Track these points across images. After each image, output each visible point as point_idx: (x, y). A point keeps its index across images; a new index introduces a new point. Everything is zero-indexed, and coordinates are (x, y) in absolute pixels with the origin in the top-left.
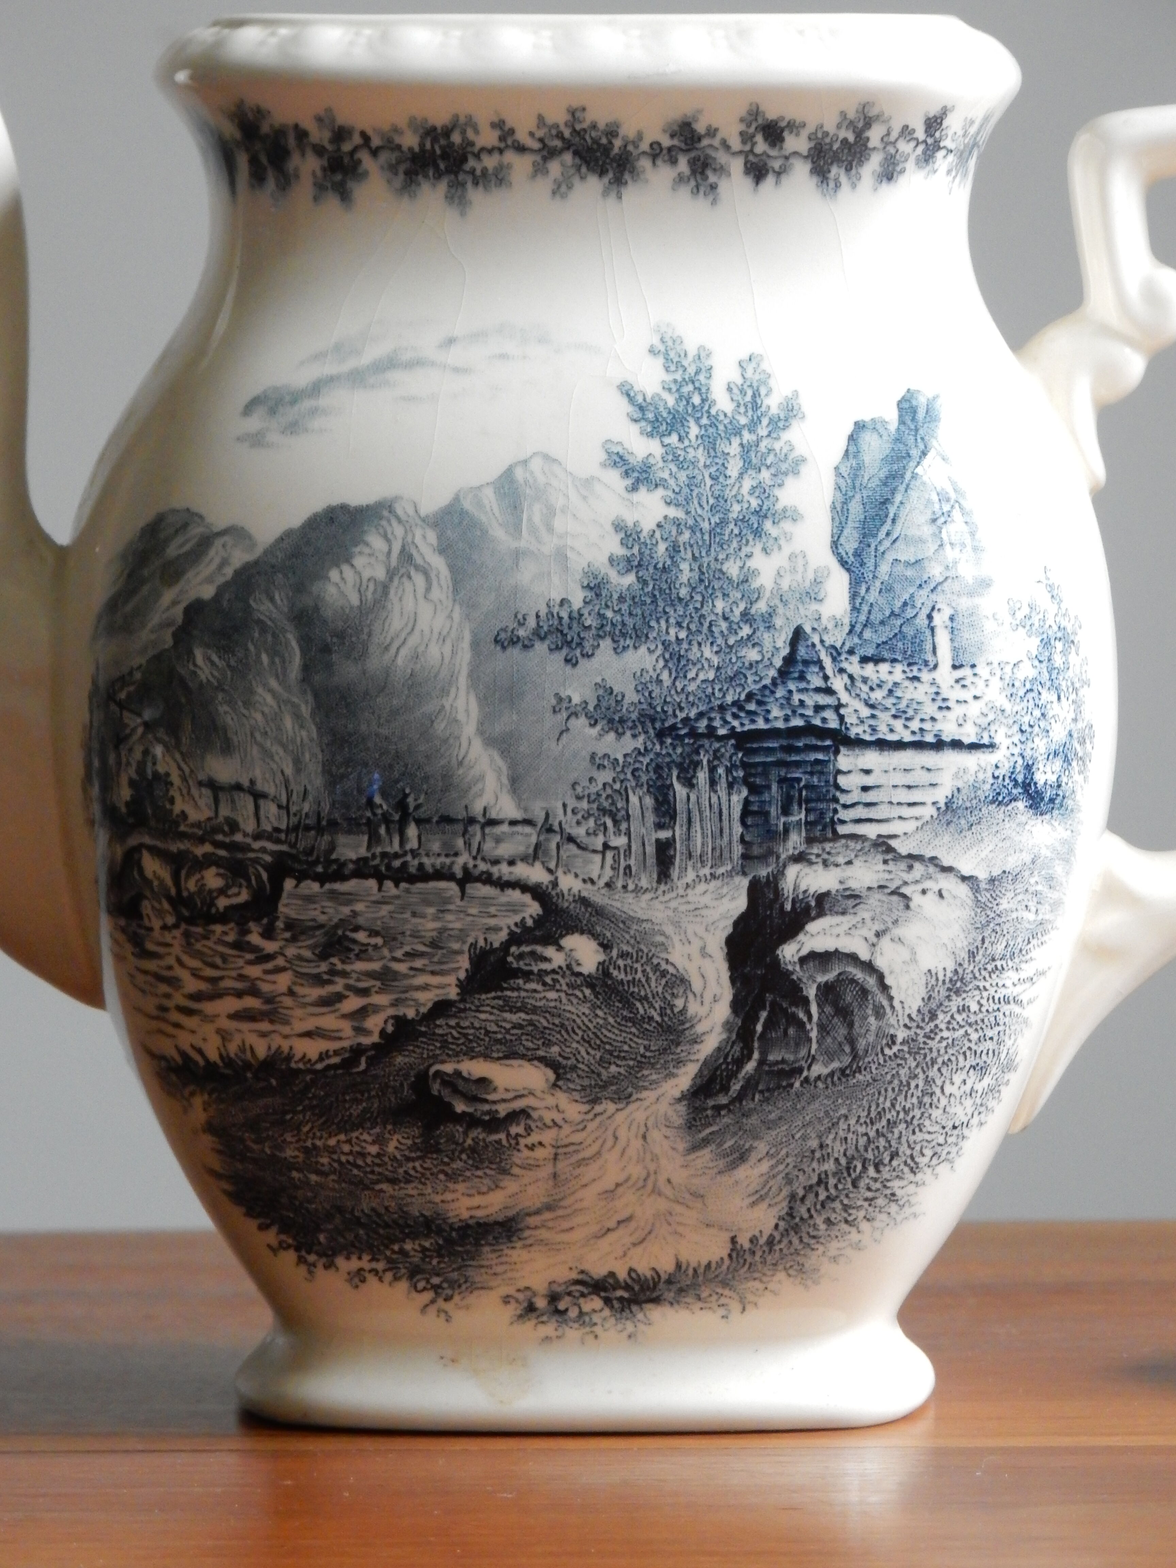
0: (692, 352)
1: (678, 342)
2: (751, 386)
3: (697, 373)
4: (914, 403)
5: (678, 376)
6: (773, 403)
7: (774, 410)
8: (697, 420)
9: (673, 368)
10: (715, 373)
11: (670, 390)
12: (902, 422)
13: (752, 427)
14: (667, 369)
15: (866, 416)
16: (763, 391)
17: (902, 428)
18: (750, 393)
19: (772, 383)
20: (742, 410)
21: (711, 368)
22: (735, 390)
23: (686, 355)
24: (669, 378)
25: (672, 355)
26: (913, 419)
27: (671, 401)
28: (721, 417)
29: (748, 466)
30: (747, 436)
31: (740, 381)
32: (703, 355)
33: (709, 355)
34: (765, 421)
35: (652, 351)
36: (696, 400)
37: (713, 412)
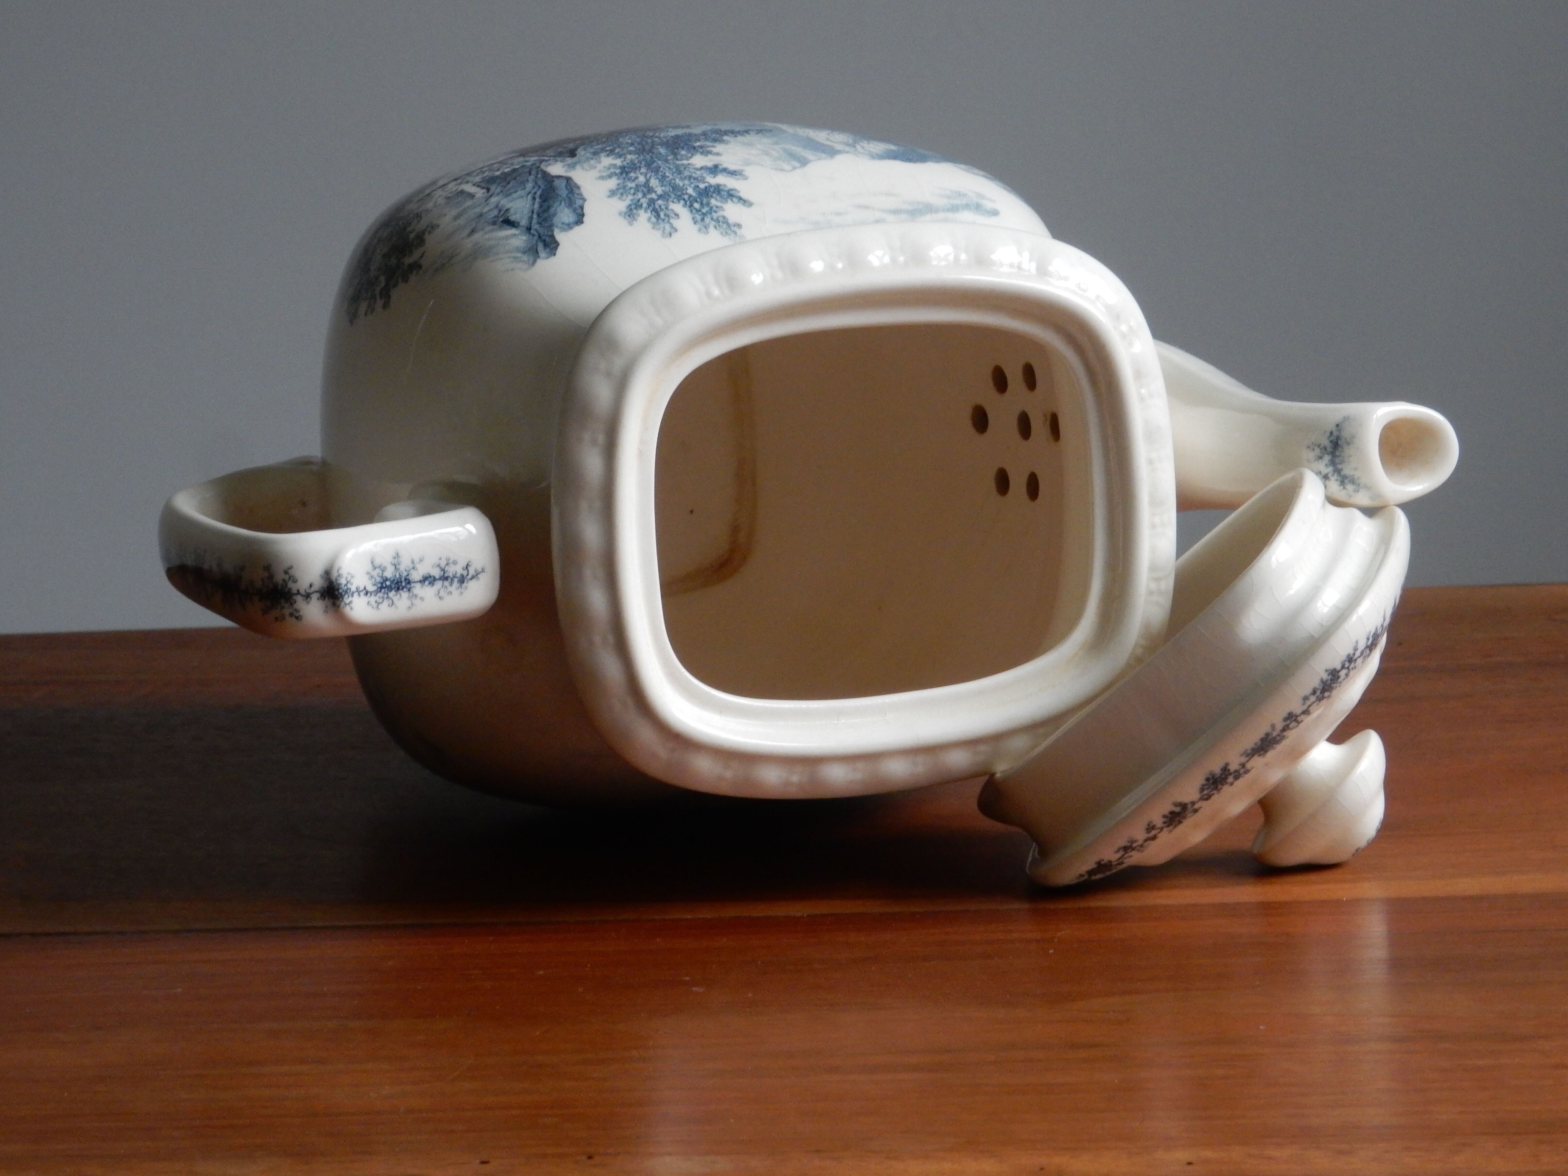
0: (711, 229)
1: (724, 233)
2: (663, 220)
3: (703, 220)
4: (548, 250)
5: (715, 215)
6: (644, 216)
7: (641, 212)
8: (690, 196)
9: (721, 219)
10: (691, 222)
11: (717, 207)
12: (552, 236)
13: (652, 202)
14: (724, 217)
15: (578, 229)
16: (654, 219)
17: (550, 233)
18: (662, 215)
19: (649, 226)
20: (663, 207)
21: (695, 223)
22: (673, 215)
23: (715, 227)
24: (720, 213)
25: (725, 226)
26: (544, 241)
27: (713, 202)
28: (675, 200)
29: (647, 184)
30: (654, 196)
31: (672, 221)
32: (704, 229)
33: (700, 230)
34: (645, 205)
35: (739, 226)
36: (696, 205)
37: (682, 202)
